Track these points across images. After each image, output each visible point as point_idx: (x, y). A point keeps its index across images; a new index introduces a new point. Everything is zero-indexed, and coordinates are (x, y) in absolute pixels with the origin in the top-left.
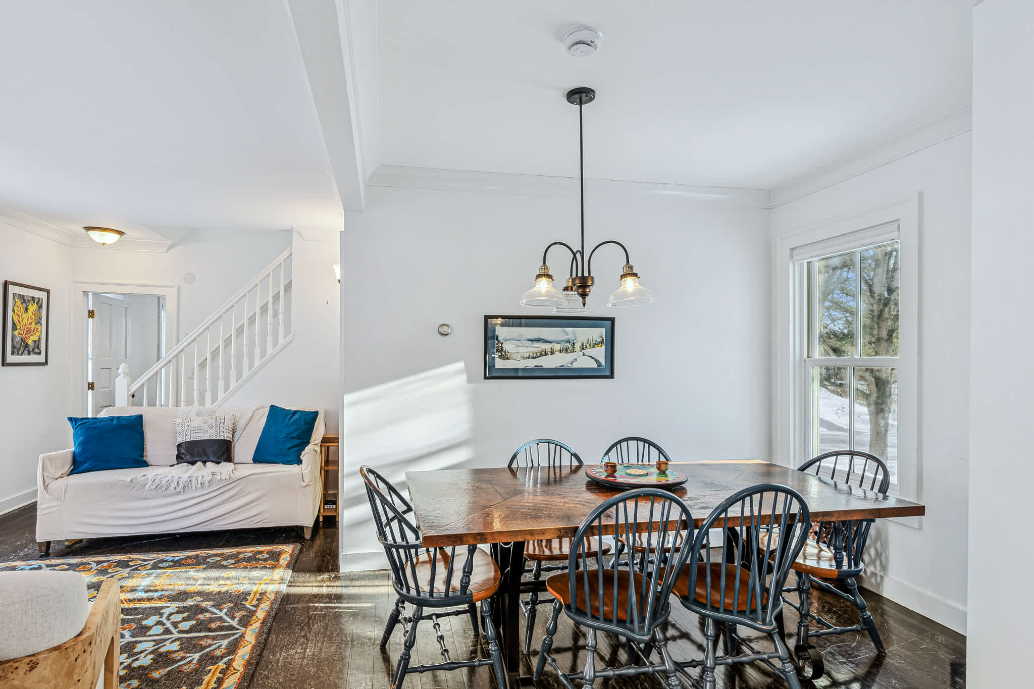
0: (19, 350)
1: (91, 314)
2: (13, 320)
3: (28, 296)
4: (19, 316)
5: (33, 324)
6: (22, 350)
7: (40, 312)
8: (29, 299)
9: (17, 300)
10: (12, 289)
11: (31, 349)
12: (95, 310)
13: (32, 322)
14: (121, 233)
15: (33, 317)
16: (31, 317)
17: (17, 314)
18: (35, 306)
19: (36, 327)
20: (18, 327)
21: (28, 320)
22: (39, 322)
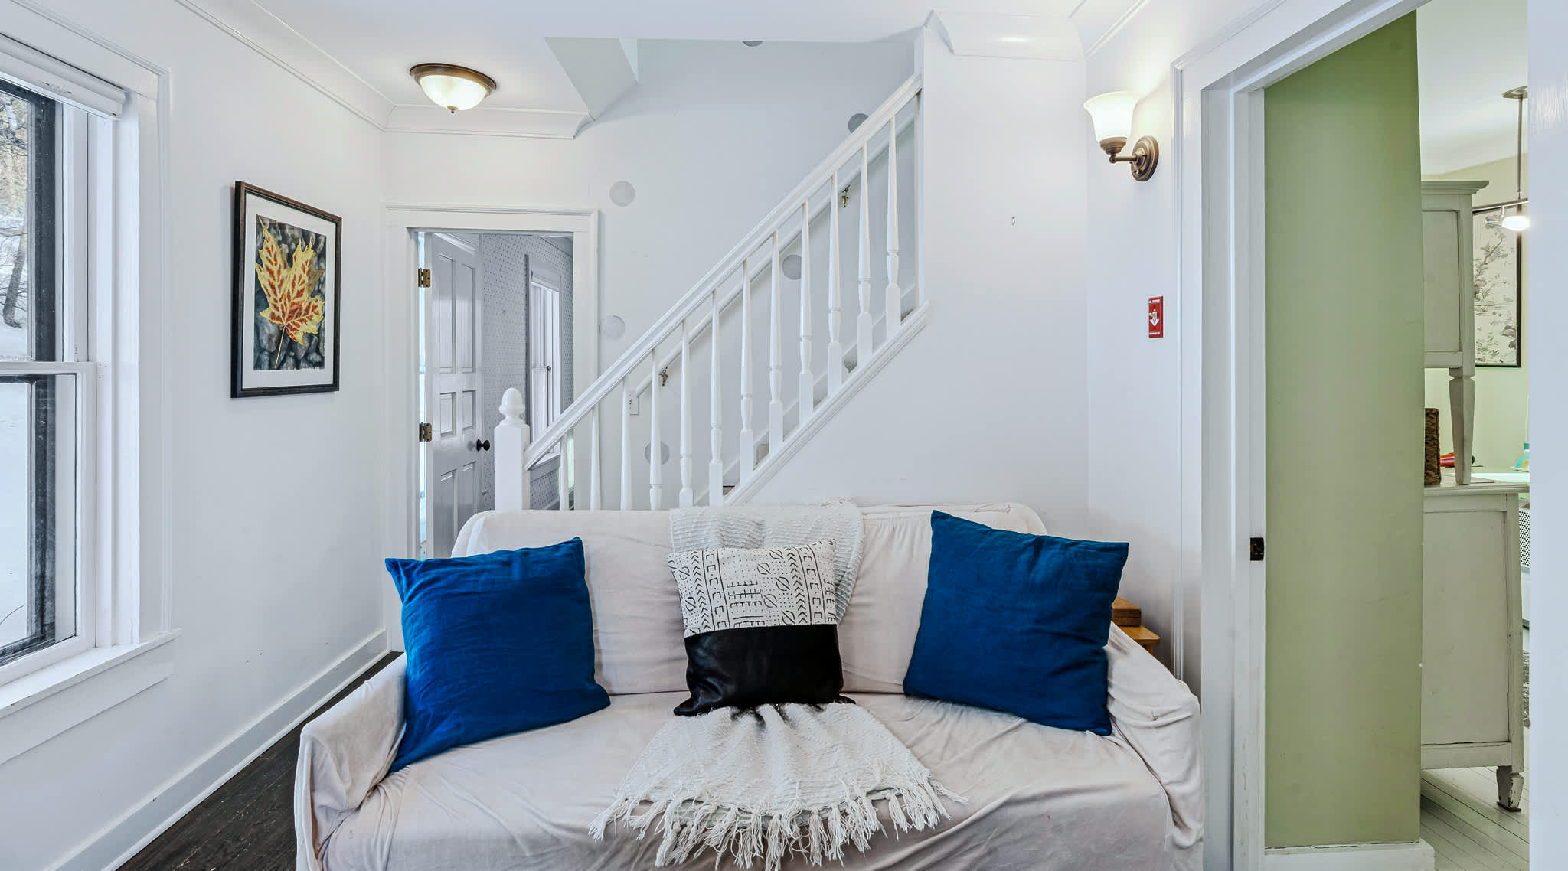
0: (272, 355)
1: (423, 278)
2: (258, 283)
3: (292, 228)
4: (271, 273)
5: (306, 294)
6: (280, 356)
7: (320, 267)
8: (297, 234)
9: (267, 234)
10: (255, 207)
11: (301, 355)
12: (430, 268)
13: (302, 290)
14: (488, 82)
15: (305, 277)
16: (300, 277)
17: (268, 269)
18: (310, 253)
19: (313, 303)
20: (271, 300)
21: (293, 285)
22: (318, 292)
